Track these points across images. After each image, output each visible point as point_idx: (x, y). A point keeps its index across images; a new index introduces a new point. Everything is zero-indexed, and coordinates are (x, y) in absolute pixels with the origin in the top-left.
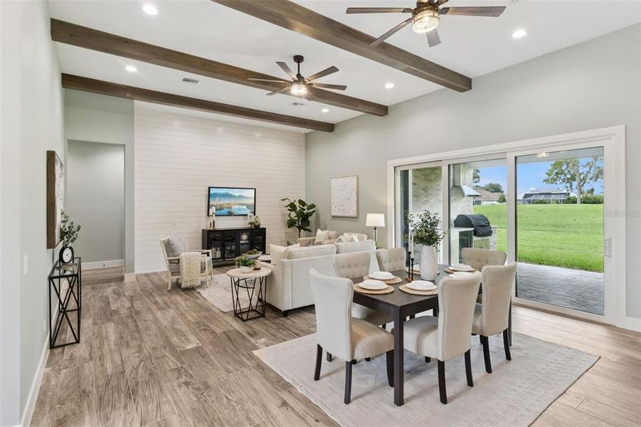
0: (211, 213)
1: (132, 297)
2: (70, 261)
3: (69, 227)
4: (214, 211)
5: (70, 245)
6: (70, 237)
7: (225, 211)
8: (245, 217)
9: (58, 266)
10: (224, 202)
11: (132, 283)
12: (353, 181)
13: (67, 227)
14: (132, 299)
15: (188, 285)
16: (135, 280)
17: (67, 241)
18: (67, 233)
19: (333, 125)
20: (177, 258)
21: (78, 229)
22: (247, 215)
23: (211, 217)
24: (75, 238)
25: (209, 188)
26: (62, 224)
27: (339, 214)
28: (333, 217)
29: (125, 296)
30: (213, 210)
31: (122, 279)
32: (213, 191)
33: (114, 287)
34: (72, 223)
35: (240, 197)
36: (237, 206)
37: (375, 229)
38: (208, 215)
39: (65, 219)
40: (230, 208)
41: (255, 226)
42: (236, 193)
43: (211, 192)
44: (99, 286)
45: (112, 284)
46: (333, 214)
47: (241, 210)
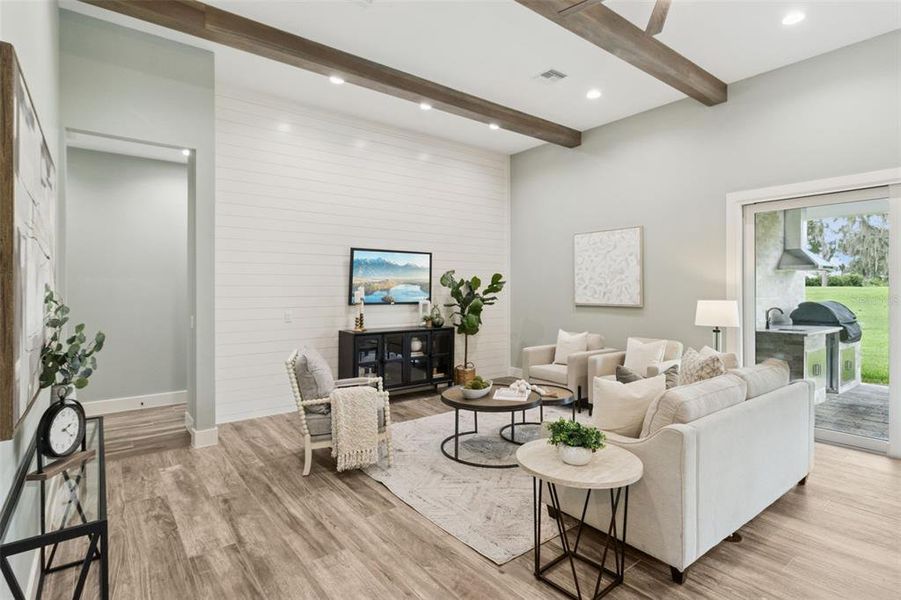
0: (356, 299)
1: (226, 501)
2: (75, 447)
3: (71, 341)
4: (363, 296)
5: (72, 397)
6: (75, 370)
7: (377, 296)
8: (413, 307)
9: (33, 468)
10: (376, 277)
11: (212, 450)
12: (633, 237)
13: (63, 339)
14: (229, 510)
15: (352, 463)
16: (216, 442)
17: (65, 382)
18: (62, 360)
19: (580, 133)
20: (325, 400)
21: (99, 345)
22: (417, 303)
23: (357, 307)
24: (88, 373)
25: (353, 250)
26: (50, 332)
27: (593, 301)
28: (579, 306)
29: (207, 497)
30: (359, 294)
31: (186, 439)
32: (358, 255)
33: (176, 467)
34: (80, 328)
35: (407, 267)
36: (401, 287)
37: (717, 331)
38: (350, 303)
39: (59, 316)
40: (388, 290)
41: (434, 324)
42: (400, 260)
43: (355, 258)
44: (138, 462)
45: (169, 455)
46: (579, 300)
47: (407, 294)
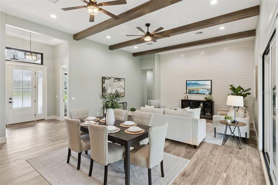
10: (194, 88)
25: (186, 81)
35: (203, 85)
41: (207, 100)
42: (201, 83)
47: (203, 92)
